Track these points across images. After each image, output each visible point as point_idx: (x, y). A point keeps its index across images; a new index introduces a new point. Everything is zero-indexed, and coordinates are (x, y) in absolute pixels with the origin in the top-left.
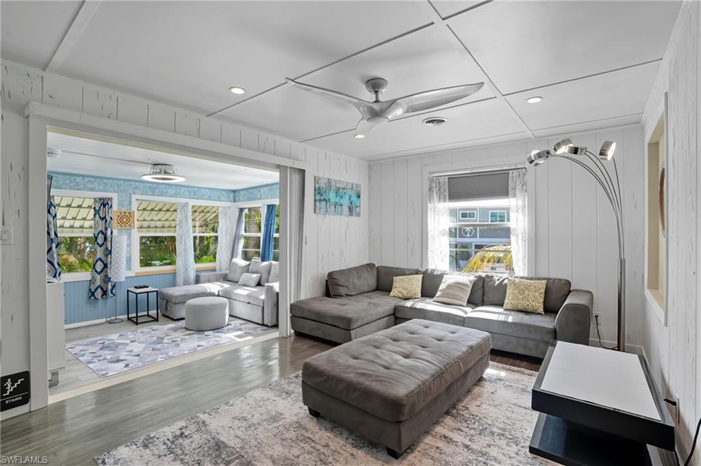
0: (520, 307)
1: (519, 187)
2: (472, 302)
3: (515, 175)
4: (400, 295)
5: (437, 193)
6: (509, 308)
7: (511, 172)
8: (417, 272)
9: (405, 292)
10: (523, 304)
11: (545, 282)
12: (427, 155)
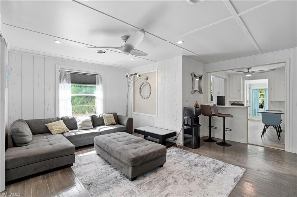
0: (110, 124)
1: (100, 82)
2: (95, 126)
3: (98, 77)
4: (59, 132)
5: (65, 79)
6: (107, 125)
7: (97, 76)
8: (58, 119)
9: (60, 130)
10: (110, 122)
11: (113, 114)
12: (59, 59)
